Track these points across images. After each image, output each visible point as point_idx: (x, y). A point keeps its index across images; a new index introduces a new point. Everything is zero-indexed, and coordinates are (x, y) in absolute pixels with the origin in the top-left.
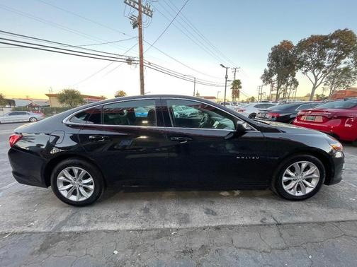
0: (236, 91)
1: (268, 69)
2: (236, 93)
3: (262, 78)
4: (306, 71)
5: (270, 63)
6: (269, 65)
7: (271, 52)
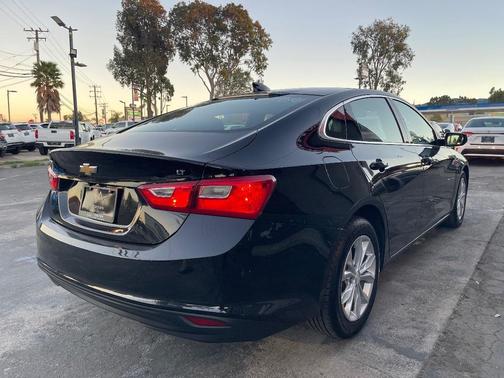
0: (49, 96)
1: (121, 48)
2: (49, 100)
3: (111, 66)
4: (197, 66)
5: (122, 34)
6: (122, 40)
7: (122, 10)
